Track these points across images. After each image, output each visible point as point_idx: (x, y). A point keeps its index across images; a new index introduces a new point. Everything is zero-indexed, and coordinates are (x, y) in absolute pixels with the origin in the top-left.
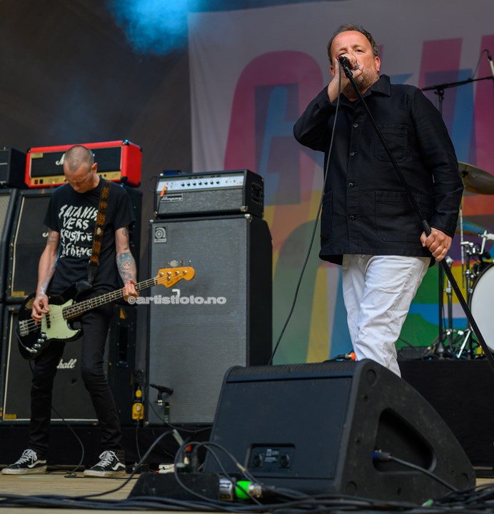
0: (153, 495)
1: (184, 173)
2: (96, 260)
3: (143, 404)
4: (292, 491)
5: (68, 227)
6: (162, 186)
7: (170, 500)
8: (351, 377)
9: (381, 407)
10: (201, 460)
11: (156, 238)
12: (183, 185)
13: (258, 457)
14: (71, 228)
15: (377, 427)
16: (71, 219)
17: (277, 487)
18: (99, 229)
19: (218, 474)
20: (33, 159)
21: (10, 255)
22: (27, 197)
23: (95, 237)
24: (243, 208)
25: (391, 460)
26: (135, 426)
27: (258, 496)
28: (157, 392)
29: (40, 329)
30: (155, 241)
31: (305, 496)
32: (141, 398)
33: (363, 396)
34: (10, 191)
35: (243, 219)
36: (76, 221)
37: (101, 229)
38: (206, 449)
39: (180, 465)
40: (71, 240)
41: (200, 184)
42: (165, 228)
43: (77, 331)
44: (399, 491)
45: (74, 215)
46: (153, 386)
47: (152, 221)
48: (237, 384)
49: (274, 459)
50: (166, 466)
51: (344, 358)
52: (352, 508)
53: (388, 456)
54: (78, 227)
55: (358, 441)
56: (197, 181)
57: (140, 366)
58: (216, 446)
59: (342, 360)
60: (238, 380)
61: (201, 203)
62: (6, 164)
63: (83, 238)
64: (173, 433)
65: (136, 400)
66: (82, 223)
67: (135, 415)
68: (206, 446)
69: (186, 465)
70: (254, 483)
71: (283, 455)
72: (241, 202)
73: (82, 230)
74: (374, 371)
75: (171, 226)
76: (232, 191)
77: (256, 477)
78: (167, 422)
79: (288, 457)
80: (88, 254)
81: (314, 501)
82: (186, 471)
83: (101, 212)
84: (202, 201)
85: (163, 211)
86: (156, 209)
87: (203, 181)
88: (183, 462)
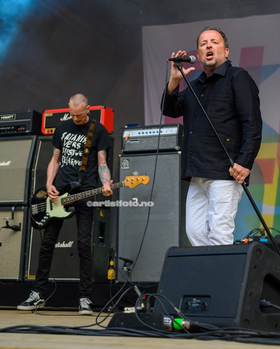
0: (122, 327)
1: (140, 126)
2: (84, 169)
3: (115, 270)
4: (209, 325)
5: (67, 146)
6: (126, 134)
7: (132, 330)
8: (246, 254)
9: (264, 273)
10: (152, 305)
11: (122, 166)
12: (139, 133)
13: (187, 303)
14: (69, 147)
15: (262, 285)
16: (69, 141)
17: (199, 322)
18: (87, 149)
19: (162, 314)
20: (46, 117)
21: (32, 176)
22: (43, 140)
23: (84, 154)
24: (177, 148)
25: (271, 306)
26: (110, 283)
27: (188, 328)
28: (123, 262)
29: (46, 210)
30: (122, 168)
31: (217, 328)
32: (113, 266)
33: (254, 266)
34: (32, 137)
35: (177, 155)
36: (72, 143)
37: (88, 149)
38: (155, 298)
39: (139, 308)
40: (69, 154)
41: (150, 133)
42: (128, 160)
43: (70, 213)
44: (276, 325)
45: (72, 140)
46: (121, 258)
47: (120, 155)
48: (174, 258)
49: (197, 305)
50: (129, 309)
51: (240, 242)
52: (247, 336)
53: (269, 303)
54: (74, 147)
55: (250, 294)
56: (148, 131)
57: (113, 246)
58: (162, 297)
59: (238, 243)
60: (175, 255)
61: (150, 145)
62: (30, 120)
63: (77, 154)
64: (135, 288)
65: (110, 267)
66: (76, 145)
67: (110, 276)
68: (155, 296)
69: (143, 308)
70: (185, 320)
71: (203, 302)
72: (175, 144)
73: (76, 149)
74: (260, 250)
75: (132, 158)
76: (170, 137)
77: (186, 316)
78: (129, 281)
79: (206, 303)
80: (79, 164)
81: (222, 331)
82: (143, 312)
83: (89, 139)
84: (151, 143)
85: (127, 149)
86: (122, 148)
87: (152, 130)
88: (141, 306)
